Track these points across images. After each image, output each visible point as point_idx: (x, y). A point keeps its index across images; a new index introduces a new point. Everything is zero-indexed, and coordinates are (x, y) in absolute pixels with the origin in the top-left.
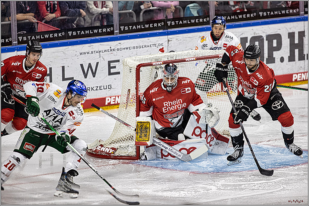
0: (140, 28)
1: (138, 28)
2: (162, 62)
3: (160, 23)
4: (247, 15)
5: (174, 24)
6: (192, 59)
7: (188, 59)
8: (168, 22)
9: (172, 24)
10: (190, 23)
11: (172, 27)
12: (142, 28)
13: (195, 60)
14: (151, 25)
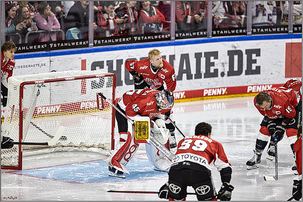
0: (25, 49)
1: (23, 49)
2: (44, 81)
3: (43, 45)
4: (123, 39)
5: (56, 46)
6: (72, 78)
7: (67, 79)
8: (50, 44)
9: (54, 47)
10: (70, 45)
11: (54, 48)
12: (27, 49)
13: (74, 80)
14: (35, 46)
